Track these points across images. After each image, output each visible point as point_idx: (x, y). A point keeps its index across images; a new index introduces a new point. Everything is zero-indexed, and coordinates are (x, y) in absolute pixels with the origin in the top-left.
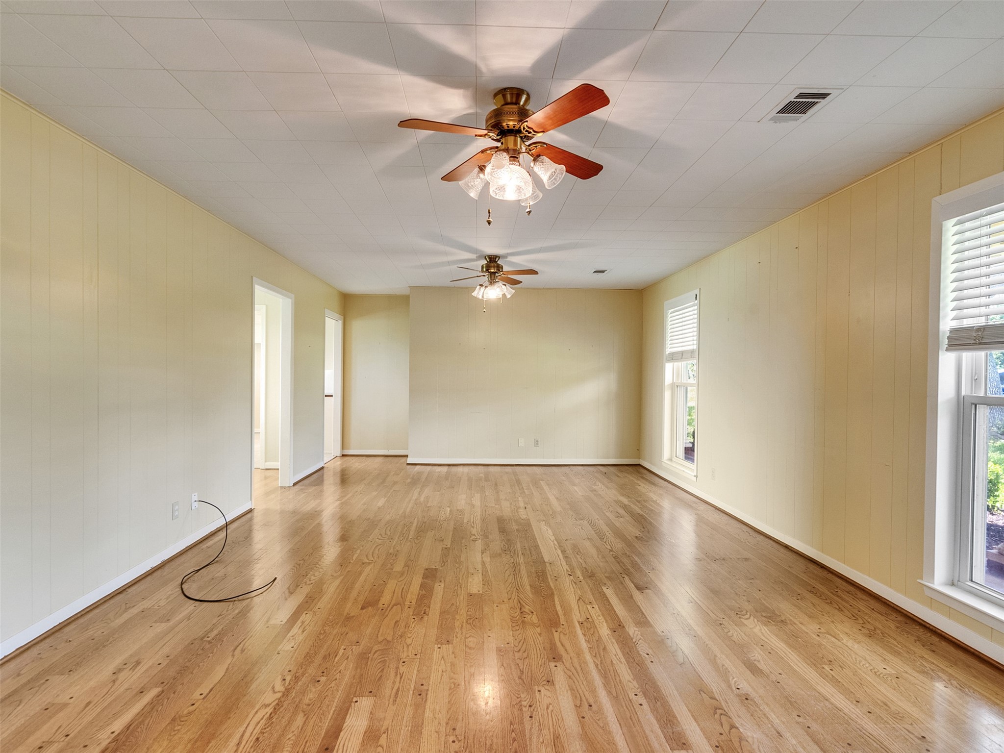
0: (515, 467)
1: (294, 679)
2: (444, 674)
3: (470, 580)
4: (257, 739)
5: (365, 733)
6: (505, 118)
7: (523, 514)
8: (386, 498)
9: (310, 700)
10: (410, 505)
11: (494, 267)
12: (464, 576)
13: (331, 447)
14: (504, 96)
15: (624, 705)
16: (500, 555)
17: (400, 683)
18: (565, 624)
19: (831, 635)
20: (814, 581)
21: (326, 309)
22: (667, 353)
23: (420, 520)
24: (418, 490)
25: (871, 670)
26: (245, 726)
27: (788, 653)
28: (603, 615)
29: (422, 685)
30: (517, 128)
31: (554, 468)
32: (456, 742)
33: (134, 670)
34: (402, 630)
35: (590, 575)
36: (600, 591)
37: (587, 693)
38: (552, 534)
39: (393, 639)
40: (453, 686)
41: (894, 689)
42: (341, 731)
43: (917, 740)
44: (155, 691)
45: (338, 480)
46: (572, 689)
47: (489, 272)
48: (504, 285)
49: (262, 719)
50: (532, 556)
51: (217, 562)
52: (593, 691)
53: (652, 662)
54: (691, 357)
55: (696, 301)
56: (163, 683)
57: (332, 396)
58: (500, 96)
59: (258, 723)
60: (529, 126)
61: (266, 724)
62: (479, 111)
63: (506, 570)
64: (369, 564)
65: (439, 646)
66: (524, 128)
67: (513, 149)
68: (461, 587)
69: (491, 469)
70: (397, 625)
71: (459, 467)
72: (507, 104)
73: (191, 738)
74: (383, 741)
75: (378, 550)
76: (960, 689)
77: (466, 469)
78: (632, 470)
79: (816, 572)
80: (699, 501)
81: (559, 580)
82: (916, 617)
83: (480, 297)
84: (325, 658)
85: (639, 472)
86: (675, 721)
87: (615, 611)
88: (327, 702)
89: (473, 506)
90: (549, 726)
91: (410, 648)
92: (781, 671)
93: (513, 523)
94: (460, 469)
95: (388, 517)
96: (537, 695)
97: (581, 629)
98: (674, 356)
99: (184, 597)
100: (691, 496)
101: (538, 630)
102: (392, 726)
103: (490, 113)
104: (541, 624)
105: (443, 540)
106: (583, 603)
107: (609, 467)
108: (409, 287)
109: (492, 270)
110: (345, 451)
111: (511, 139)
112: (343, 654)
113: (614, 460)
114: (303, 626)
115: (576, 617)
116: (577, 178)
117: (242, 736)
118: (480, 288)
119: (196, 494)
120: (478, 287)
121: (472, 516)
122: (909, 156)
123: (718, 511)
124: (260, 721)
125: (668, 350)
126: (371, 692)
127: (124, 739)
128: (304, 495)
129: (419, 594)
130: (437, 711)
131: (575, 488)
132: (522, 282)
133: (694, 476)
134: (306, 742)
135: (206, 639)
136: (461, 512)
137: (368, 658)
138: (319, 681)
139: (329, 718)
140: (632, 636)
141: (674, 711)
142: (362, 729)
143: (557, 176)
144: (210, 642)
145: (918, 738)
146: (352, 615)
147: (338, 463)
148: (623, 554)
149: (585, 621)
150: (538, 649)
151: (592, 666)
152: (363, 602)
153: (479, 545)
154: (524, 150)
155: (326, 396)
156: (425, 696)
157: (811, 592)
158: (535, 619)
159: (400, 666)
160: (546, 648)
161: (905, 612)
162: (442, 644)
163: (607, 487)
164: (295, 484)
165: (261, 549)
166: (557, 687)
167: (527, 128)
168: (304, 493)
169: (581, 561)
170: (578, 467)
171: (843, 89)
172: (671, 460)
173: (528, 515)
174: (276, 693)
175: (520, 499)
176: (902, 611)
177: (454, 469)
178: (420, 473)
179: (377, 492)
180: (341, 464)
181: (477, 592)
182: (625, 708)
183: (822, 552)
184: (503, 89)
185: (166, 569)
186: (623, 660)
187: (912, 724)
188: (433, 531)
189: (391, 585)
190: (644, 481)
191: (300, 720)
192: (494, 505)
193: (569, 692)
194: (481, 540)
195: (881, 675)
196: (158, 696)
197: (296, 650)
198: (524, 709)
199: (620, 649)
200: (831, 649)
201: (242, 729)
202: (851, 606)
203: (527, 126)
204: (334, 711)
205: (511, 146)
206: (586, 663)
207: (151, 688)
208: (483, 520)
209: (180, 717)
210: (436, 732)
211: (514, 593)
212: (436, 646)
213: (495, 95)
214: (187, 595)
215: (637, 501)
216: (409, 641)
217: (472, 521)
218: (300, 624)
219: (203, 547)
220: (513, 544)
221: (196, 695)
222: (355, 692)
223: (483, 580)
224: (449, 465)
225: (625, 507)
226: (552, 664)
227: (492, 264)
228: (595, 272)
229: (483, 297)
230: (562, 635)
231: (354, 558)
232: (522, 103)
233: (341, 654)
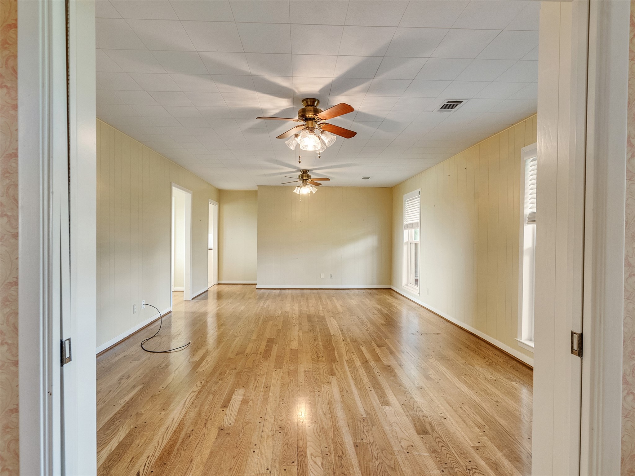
0: (319, 290)
1: (206, 382)
2: (278, 380)
3: (292, 343)
4: (193, 403)
5: (242, 401)
6: (307, 113)
7: (321, 314)
8: (245, 306)
9: (215, 389)
10: (259, 309)
11: (306, 176)
12: (289, 341)
13: (212, 279)
14: (307, 102)
15: (363, 391)
16: (308, 332)
17: (257, 383)
18: (339, 361)
19: (470, 365)
20: (470, 343)
21: (209, 199)
22: (405, 224)
23: (265, 316)
24: (263, 302)
25: (484, 378)
26: (186, 398)
27: (446, 372)
28: (358, 357)
29: (268, 384)
30: (313, 117)
31: (341, 290)
32: (284, 404)
33: (128, 379)
34: (257, 364)
35: (354, 341)
36: (358, 347)
37: (346, 387)
38: (336, 323)
39: (253, 367)
40: (282, 384)
41: (492, 385)
42: (231, 400)
43: (494, 402)
44: (140, 387)
45: (216, 296)
46: (339, 385)
47: (303, 179)
48: (311, 186)
49: (193, 396)
50: (324, 333)
51: (157, 336)
52: (349, 386)
53: (379, 375)
54: (417, 227)
55: (419, 196)
56: (143, 384)
57: (212, 249)
58: (305, 102)
59: (192, 398)
60: (318, 117)
61: (195, 398)
62: (295, 107)
63: (311, 339)
64: (238, 336)
65: (276, 370)
66: (316, 118)
67: (311, 127)
68: (287, 346)
69: (305, 291)
70: (254, 362)
71: (286, 290)
72: (308, 105)
73: (162, 402)
74: (250, 403)
75: (243, 330)
76: (523, 385)
77: (290, 291)
78: (386, 292)
79: (472, 339)
80: (421, 307)
81: (338, 343)
82: (516, 358)
83: (298, 193)
84: (220, 374)
85: (390, 293)
86: (386, 396)
87: (365, 356)
88: (223, 390)
89: (294, 310)
90: (327, 398)
91: (262, 370)
92: (440, 379)
93: (316, 318)
94: (287, 291)
95: (247, 315)
96: (323, 388)
97: (347, 363)
98: (409, 226)
99: (144, 351)
100: (417, 305)
101: (325, 363)
102: (254, 398)
103: (300, 110)
104: (327, 361)
105: (277, 326)
106: (349, 352)
107: (373, 290)
108: (258, 186)
109: (305, 178)
110: (219, 281)
111: (310, 122)
112: (229, 373)
113: (375, 286)
114: (207, 362)
115: (345, 358)
116: (344, 138)
117: (185, 402)
118: (298, 188)
119: (144, 301)
120: (297, 187)
121: (293, 314)
122: (512, 126)
123: (429, 312)
124: (192, 397)
125: (406, 223)
126: (243, 387)
127: (131, 403)
128: (198, 304)
129: (265, 349)
130: (275, 393)
131: (352, 301)
132: (321, 184)
133: (418, 293)
134: (215, 404)
135: (160, 367)
136: (288, 313)
137: (241, 374)
138: (218, 383)
139: (225, 396)
140: (371, 366)
141: (386, 393)
142: (241, 399)
143: (332, 140)
144: (162, 368)
145: (495, 401)
146: (231, 357)
147: (216, 288)
148: (373, 332)
149: (349, 360)
150: (324, 371)
151: (350, 377)
152: (236, 353)
153: (297, 328)
154: (317, 127)
155: (209, 249)
156: (269, 388)
157: (467, 347)
158: (324, 359)
159: (257, 377)
160: (328, 370)
161: (510, 355)
162: (277, 369)
163: (370, 300)
164: (193, 299)
165: (179, 330)
166: (332, 385)
167: (317, 118)
168: (199, 303)
169: (350, 335)
170: (355, 290)
171: (468, 100)
172: (407, 285)
173: (324, 314)
174: (198, 387)
175: (320, 306)
176: (509, 355)
177: (283, 291)
178: (264, 294)
179: (240, 303)
180: (218, 289)
181: (295, 348)
182: (363, 392)
183: (477, 329)
184: (306, 99)
185: (131, 339)
186: (365, 374)
187: (494, 397)
188: (272, 322)
189: (250, 345)
190: (391, 297)
191: (211, 396)
192: (306, 309)
193: (338, 387)
194: (298, 326)
195: (488, 380)
196: (142, 388)
197: (205, 371)
198: (316, 392)
199: (365, 371)
200: (468, 370)
201: (185, 400)
202: (485, 353)
203: (317, 117)
204: (227, 393)
205: (310, 126)
206: (347, 376)
207: (138, 386)
208: (299, 316)
209: (155, 396)
210: (275, 400)
211: (314, 349)
212: (274, 370)
213: (303, 101)
214: (146, 349)
215: (386, 307)
216: (261, 368)
217: (293, 317)
218: (206, 361)
219: (149, 329)
220: (315, 328)
221: (160, 388)
222: (236, 386)
223: (298, 343)
224: (280, 289)
225: (378, 310)
226: (331, 377)
227: (305, 175)
228: (363, 178)
229: (299, 193)
230: (337, 365)
231: (230, 334)
232: (315, 105)
233: (228, 373)
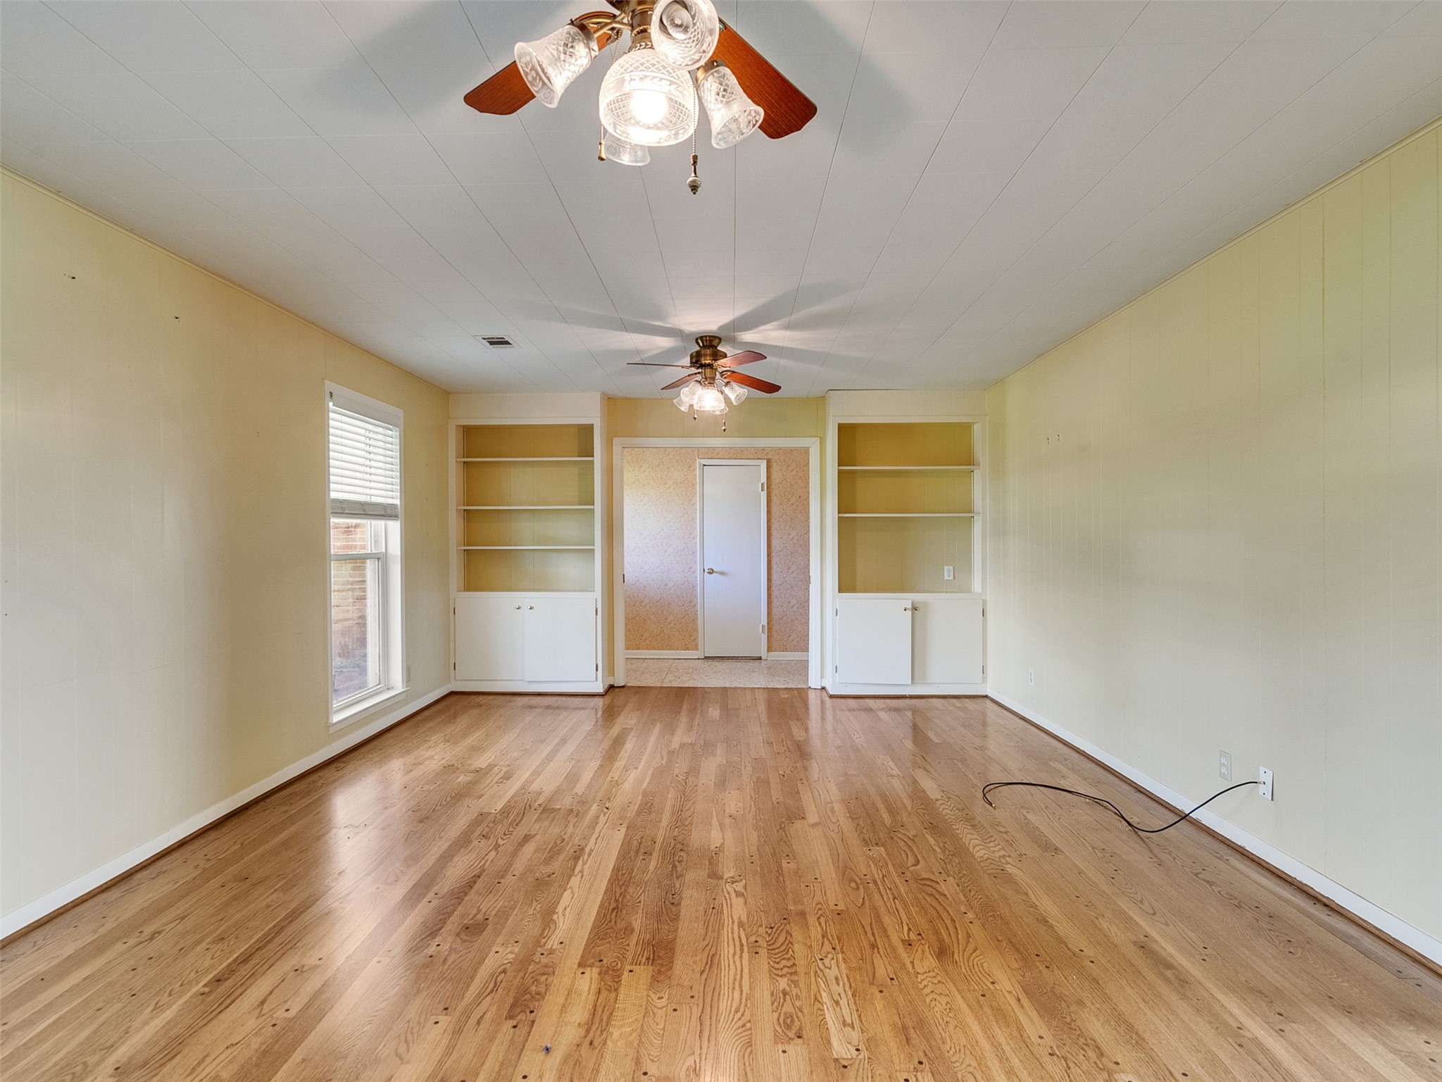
12: (748, 809)
63: (690, 817)
